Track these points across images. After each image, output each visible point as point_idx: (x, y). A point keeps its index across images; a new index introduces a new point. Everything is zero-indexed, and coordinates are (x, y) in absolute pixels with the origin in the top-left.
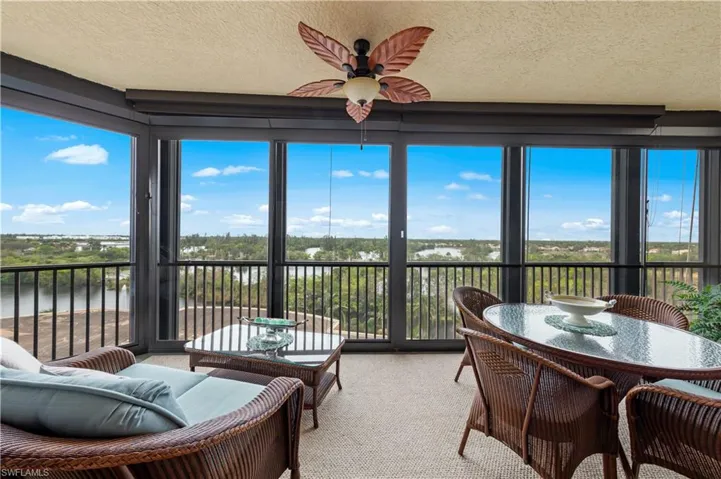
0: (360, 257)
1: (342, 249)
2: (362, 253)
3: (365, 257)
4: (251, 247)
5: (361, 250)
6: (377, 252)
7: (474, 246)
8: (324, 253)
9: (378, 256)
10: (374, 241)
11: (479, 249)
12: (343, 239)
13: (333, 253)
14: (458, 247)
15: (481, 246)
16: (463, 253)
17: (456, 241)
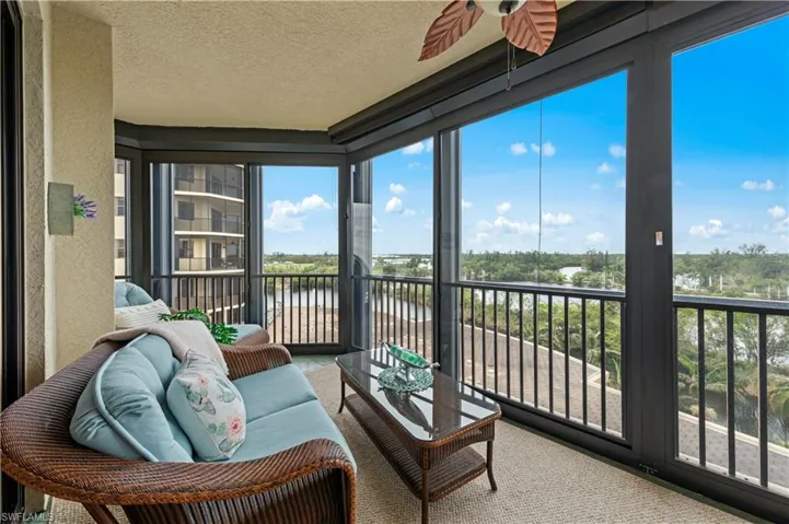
4: (492, 264)
6: (694, 277)
13: (603, 275)
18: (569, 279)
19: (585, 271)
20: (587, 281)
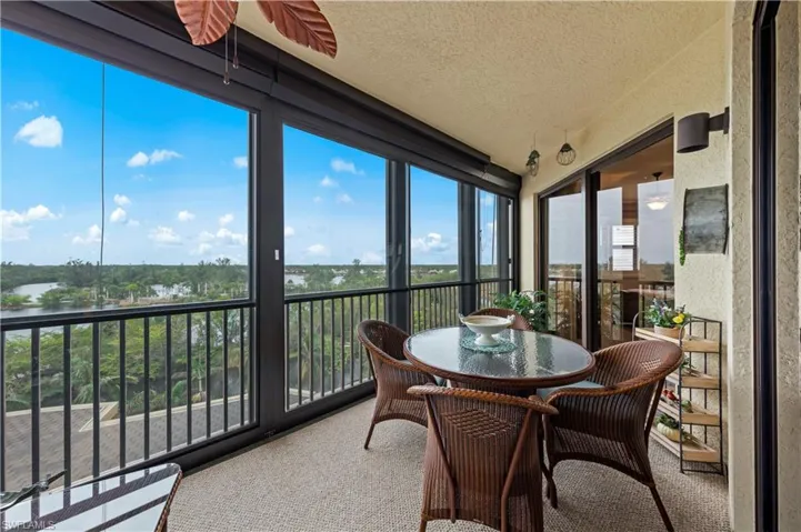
0: (154, 293)
1: (115, 282)
2: (157, 288)
3: (163, 295)
5: (156, 283)
6: (187, 285)
7: (318, 271)
8: (68, 292)
9: (188, 290)
10: (181, 268)
11: (322, 275)
12: (117, 267)
13: (94, 291)
14: (301, 273)
15: (325, 271)
16: (306, 280)
17: (297, 267)
18: (34, 300)
19: (64, 287)
20: (66, 300)
